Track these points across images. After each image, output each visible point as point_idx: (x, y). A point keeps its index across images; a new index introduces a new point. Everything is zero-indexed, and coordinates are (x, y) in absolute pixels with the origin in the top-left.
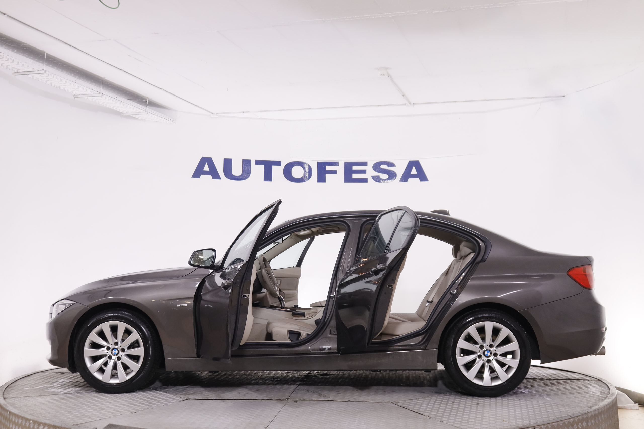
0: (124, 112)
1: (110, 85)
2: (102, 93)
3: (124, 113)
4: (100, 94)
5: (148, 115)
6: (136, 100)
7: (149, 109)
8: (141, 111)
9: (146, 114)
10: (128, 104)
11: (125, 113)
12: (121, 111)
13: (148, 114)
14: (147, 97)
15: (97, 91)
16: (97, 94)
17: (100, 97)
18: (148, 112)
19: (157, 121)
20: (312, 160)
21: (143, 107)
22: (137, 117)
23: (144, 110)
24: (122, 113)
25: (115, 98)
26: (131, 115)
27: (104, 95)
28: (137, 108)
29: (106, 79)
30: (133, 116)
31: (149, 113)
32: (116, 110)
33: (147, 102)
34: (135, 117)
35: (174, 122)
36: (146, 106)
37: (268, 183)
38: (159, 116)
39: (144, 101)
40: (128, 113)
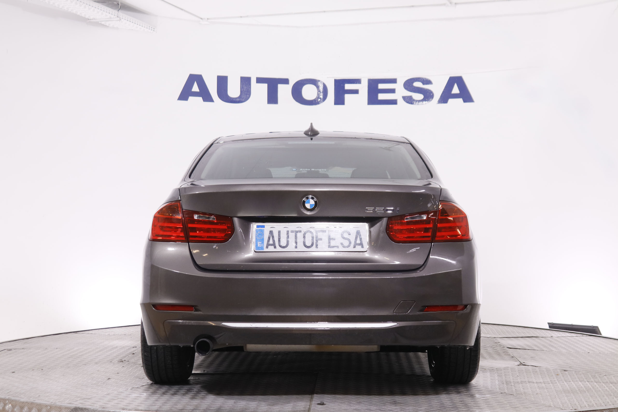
3: (90, 19)
5: (120, 21)
6: (105, 2)
7: (122, 14)
8: (112, 16)
10: (96, 7)
11: (92, 19)
12: (87, 17)
13: (120, 20)
18: (121, 18)
19: (132, 29)
20: (328, 77)
21: (114, 12)
22: (107, 24)
23: (116, 15)
24: (88, 19)
26: (100, 22)
28: (107, 12)
30: (103, 23)
31: (122, 20)
32: (80, 15)
33: (119, 5)
34: (105, 24)
35: (154, 31)
36: (118, 11)
37: (273, 106)
38: (135, 23)
39: (116, 4)
40: (96, 19)
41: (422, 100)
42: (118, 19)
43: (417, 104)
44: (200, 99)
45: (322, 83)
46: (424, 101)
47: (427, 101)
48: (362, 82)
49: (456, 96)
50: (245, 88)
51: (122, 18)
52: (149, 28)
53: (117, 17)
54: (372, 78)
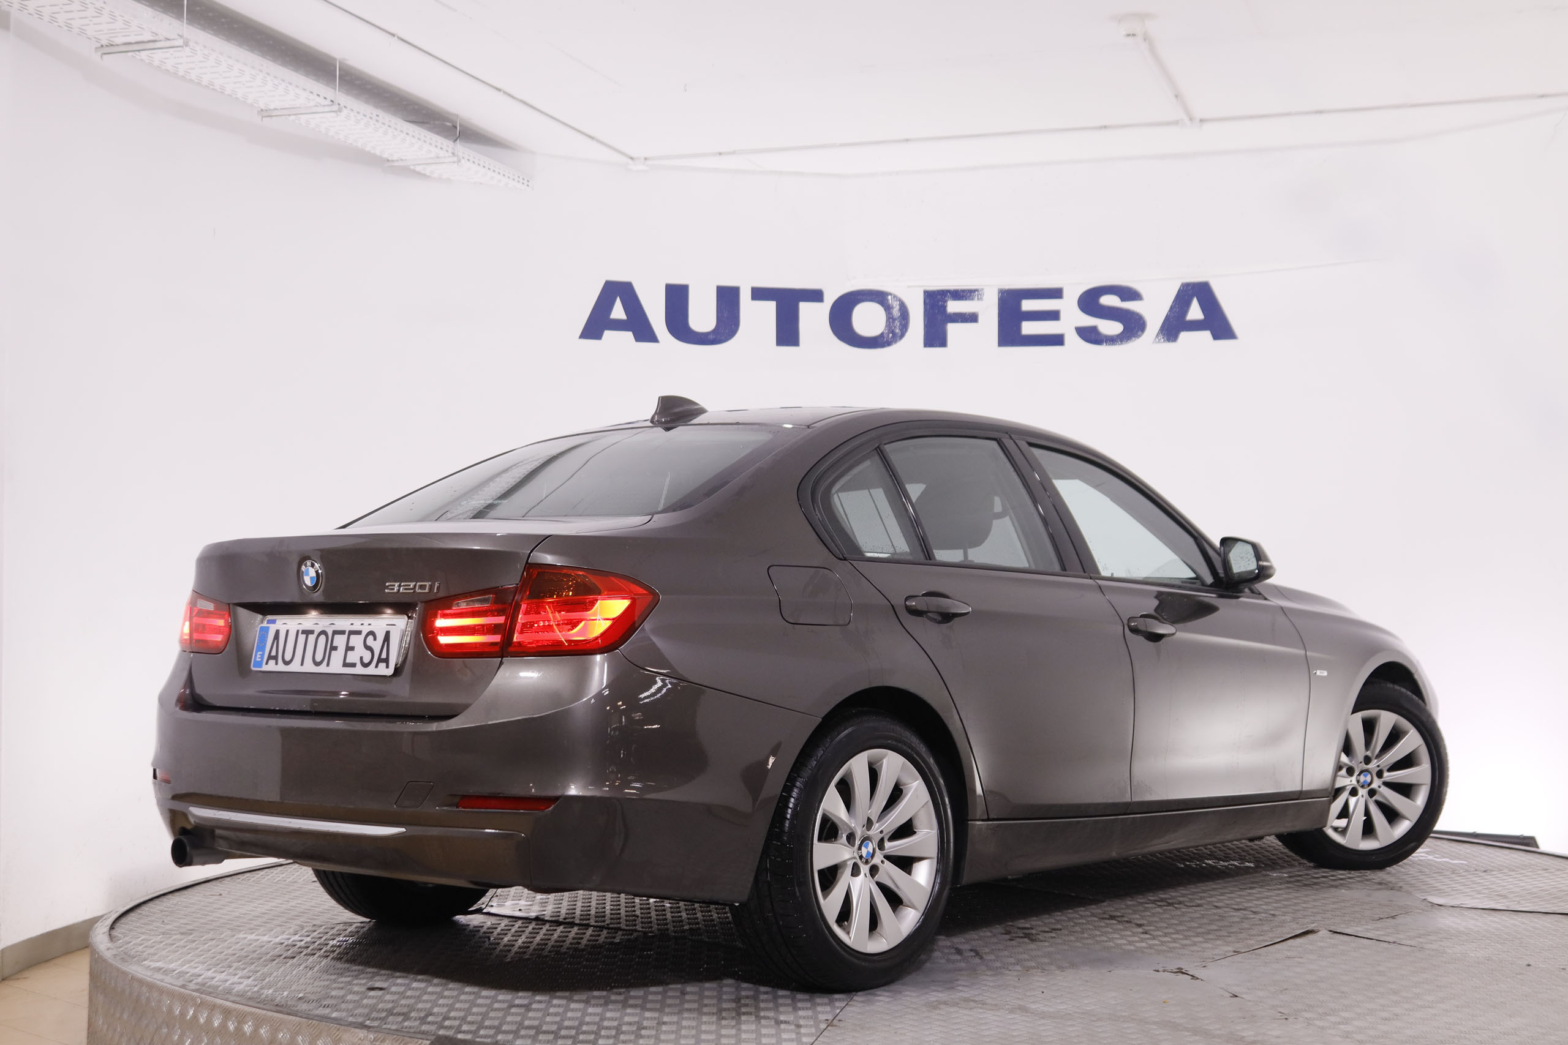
0: (395, 158)
1: (357, 82)
2: (339, 104)
3: (392, 161)
4: (332, 105)
5: (459, 164)
6: (427, 123)
7: (461, 148)
8: (442, 153)
9: (454, 162)
10: (407, 134)
11: (398, 160)
12: (385, 156)
13: (459, 161)
14: (457, 116)
15: (325, 98)
16: (324, 106)
17: (333, 114)
18: (461, 157)
19: (481, 183)
20: (909, 287)
21: (446, 143)
22: (428, 170)
23: (450, 150)
24: (388, 160)
25: (371, 116)
26: (412, 167)
27: (344, 109)
28: (431, 145)
29: (347, 62)
30: (419, 169)
31: (463, 161)
32: (372, 152)
33: (456, 128)
34: (423, 172)
35: (527, 185)
36: (455, 142)
37: (787, 350)
38: (489, 169)
39: (448, 126)
40: (405, 160)
42: (455, 159)
51: (463, 158)
52: (518, 179)
53: (451, 155)
54: (1007, 287)
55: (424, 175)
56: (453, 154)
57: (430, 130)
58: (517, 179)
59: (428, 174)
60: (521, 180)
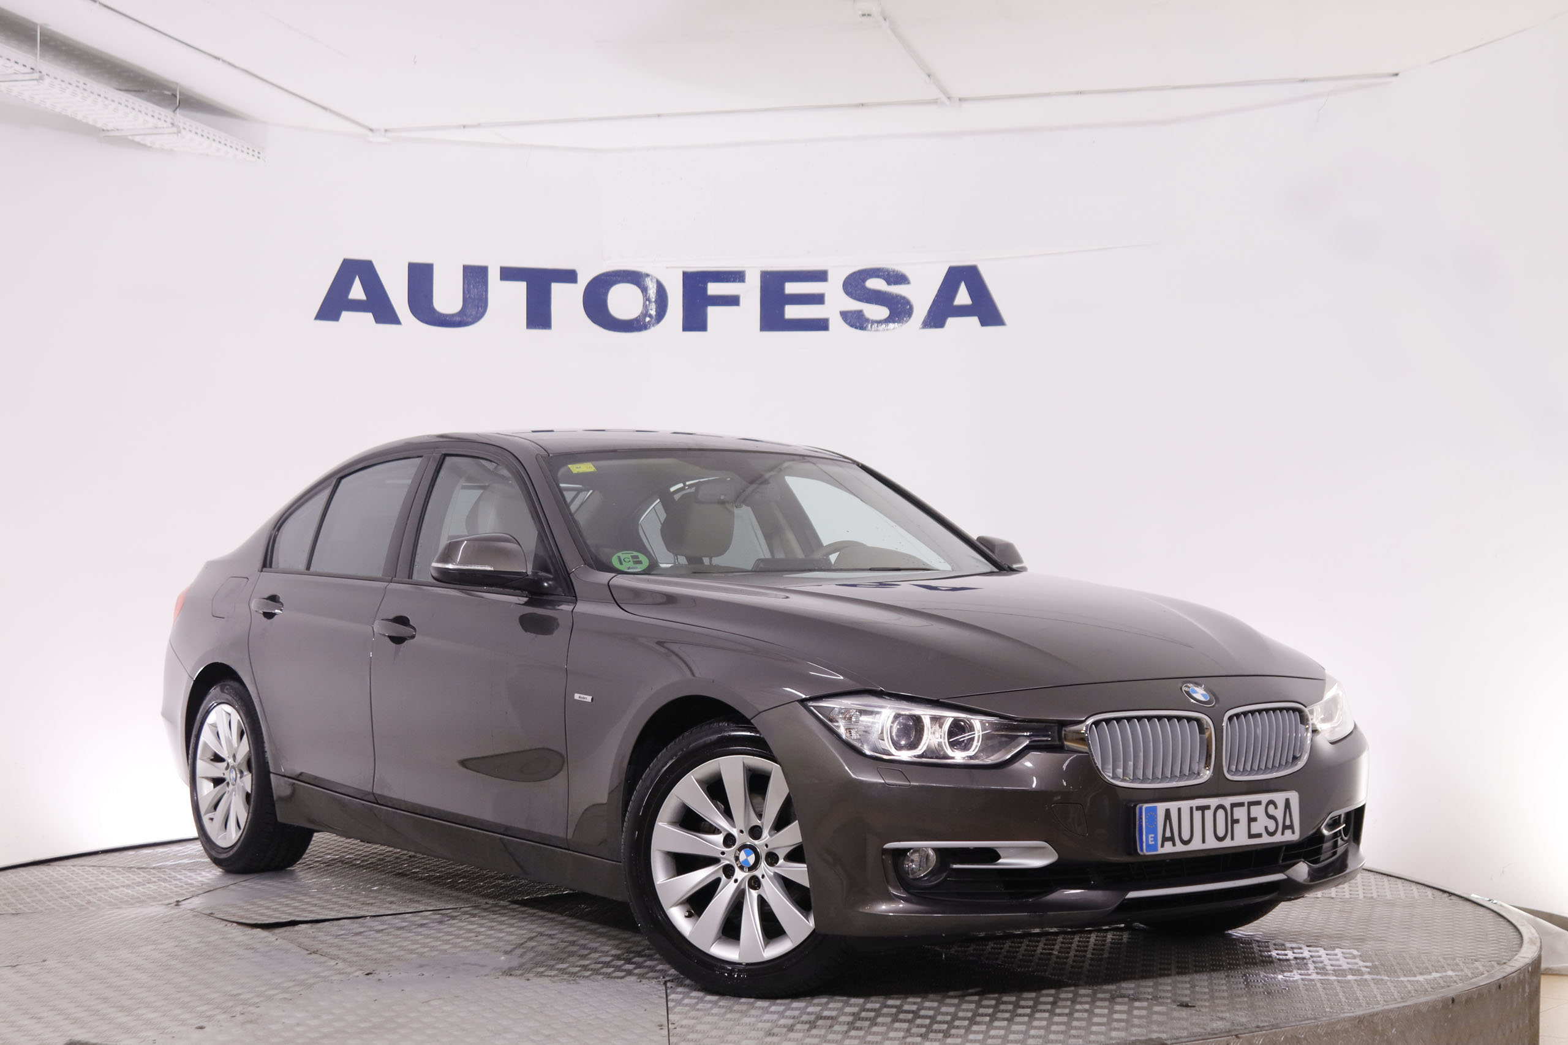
0: (110, 128)
1: (64, 48)
2: (41, 72)
3: (108, 131)
4: (33, 73)
5: (179, 134)
6: (143, 91)
7: (182, 118)
8: (160, 124)
9: (174, 133)
10: (120, 103)
11: (113, 130)
12: (99, 125)
13: (179, 132)
14: (177, 84)
15: (24, 66)
16: (24, 74)
17: (35, 82)
18: (181, 127)
19: (207, 155)
20: (667, 268)
21: (165, 113)
22: (148, 141)
23: (169, 120)
24: (103, 130)
25: (78, 84)
26: (130, 137)
27: (46, 76)
28: (147, 114)
29: (50, 27)
30: (137, 139)
31: (183, 132)
32: (84, 121)
33: (176, 97)
34: (142, 142)
35: (259, 158)
36: (174, 111)
37: (538, 333)
38: (214, 140)
39: (169, 95)
40: (122, 130)
41: (887, 321)
42: (175, 130)
43: (875, 331)
44: (369, 317)
45: (655, 280)
46: (890, 322)
47: (897, 322)
48: (747, 278)
49: (963, 311)
50: (474, 292)
51: (184, 129)
52: (248, 151)
53: (170, 125)
54: (769, 269)
55: (144, 146)
56: (172, 124)
57: (149, 99)
58: (246, 150)
59: (149, 144)
60: (250, 152)
